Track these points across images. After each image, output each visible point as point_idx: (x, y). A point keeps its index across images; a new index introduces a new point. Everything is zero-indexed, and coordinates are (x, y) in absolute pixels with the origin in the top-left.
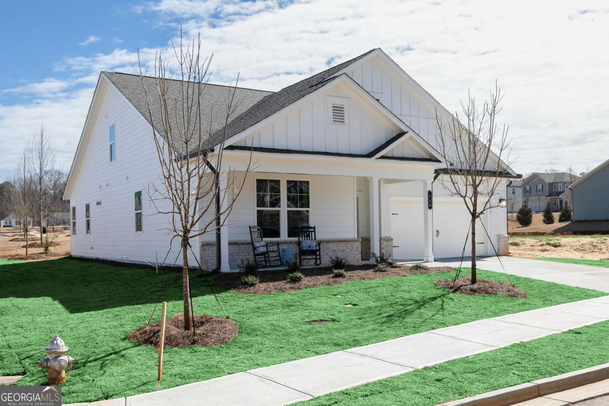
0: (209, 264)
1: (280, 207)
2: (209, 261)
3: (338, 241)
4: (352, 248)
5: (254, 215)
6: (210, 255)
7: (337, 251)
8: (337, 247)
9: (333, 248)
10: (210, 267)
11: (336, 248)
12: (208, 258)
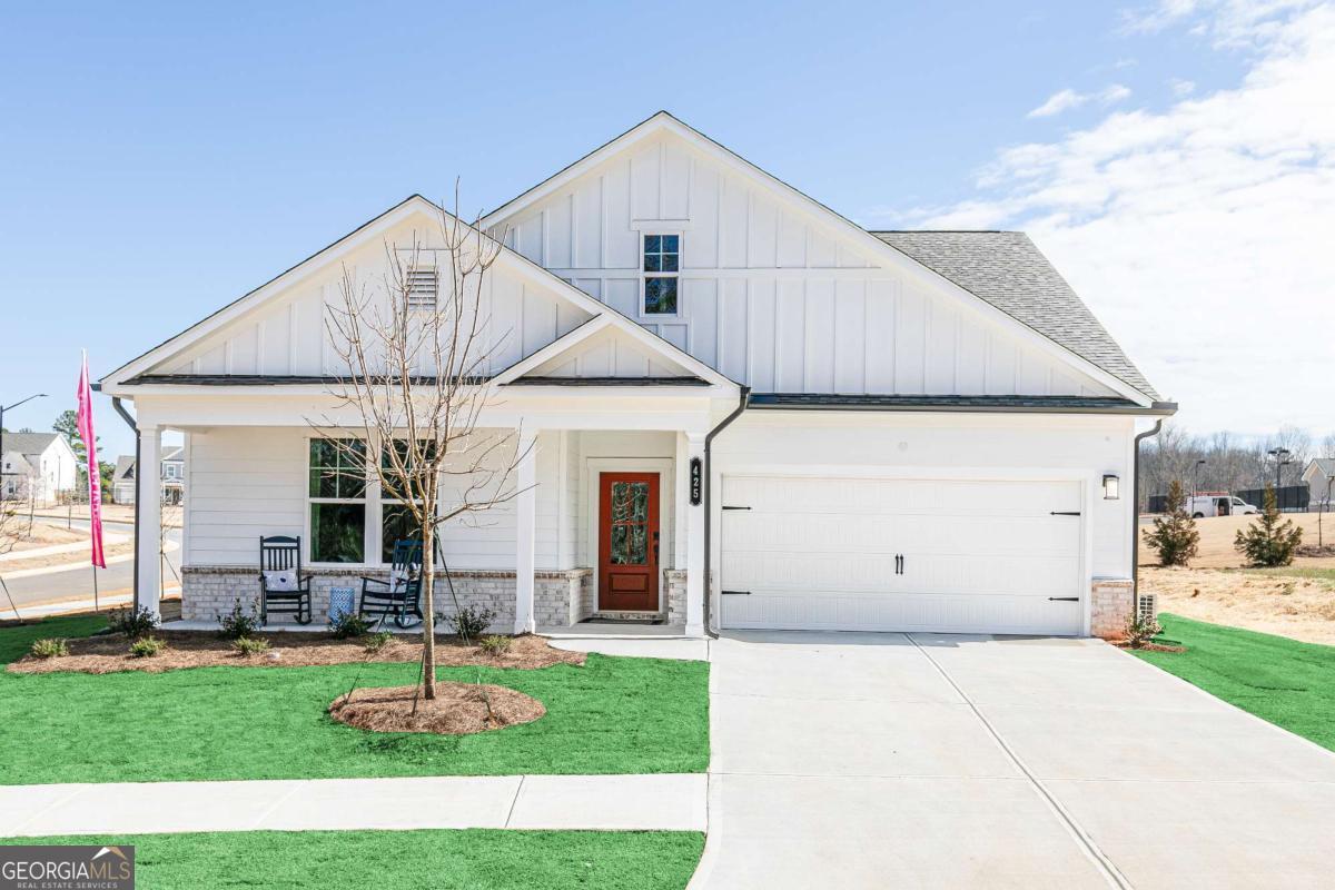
0: (197, 611)
1: (363, 496)
2: (198, 604)
3: (503, 576)
4: (545, 593)
5: (303, 513)
6: (199, 593)
7: (501, 598)
8: (504, 588)
9: (491, 591)
10: (198, 616)
11: (499, 591)
12: (196, 599)
